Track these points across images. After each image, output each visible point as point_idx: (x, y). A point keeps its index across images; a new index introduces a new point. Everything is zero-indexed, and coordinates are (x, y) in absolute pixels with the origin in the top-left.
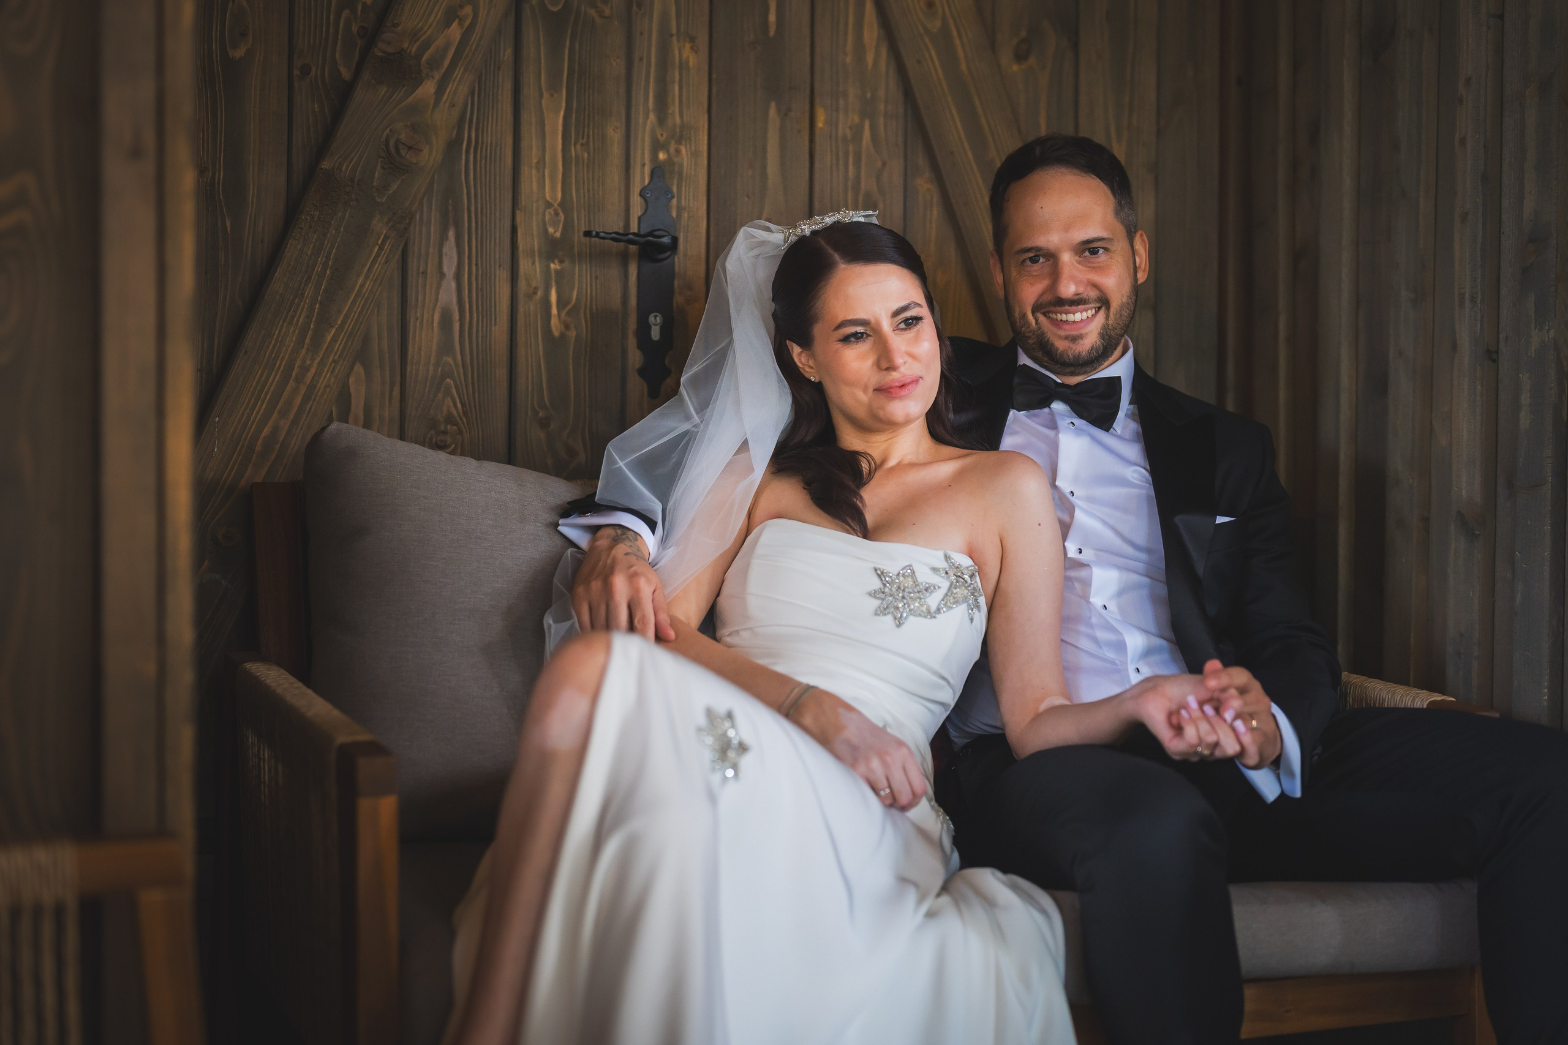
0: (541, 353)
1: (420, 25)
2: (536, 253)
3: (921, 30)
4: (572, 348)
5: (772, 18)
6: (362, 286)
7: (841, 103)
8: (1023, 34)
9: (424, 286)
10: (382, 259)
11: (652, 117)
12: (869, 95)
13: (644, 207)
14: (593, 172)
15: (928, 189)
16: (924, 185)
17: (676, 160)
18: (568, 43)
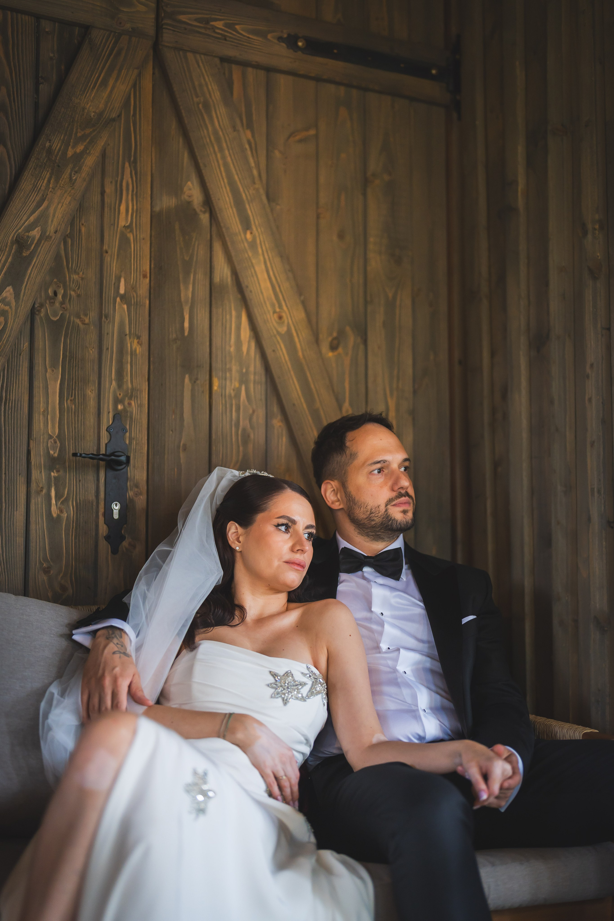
0: (45, 528)
2: (42, 466)
3: (275, 332)
4: (64, 524)
5: (186, 325)
7: (228, 375)
8: (335, 334)
11: (114, 383)
12: (244, 370)
13: (109, 438)
14: (78, 416)
15: (280, 426)
16: (277, 423)
17: (128, 409)
18: (63, 339)
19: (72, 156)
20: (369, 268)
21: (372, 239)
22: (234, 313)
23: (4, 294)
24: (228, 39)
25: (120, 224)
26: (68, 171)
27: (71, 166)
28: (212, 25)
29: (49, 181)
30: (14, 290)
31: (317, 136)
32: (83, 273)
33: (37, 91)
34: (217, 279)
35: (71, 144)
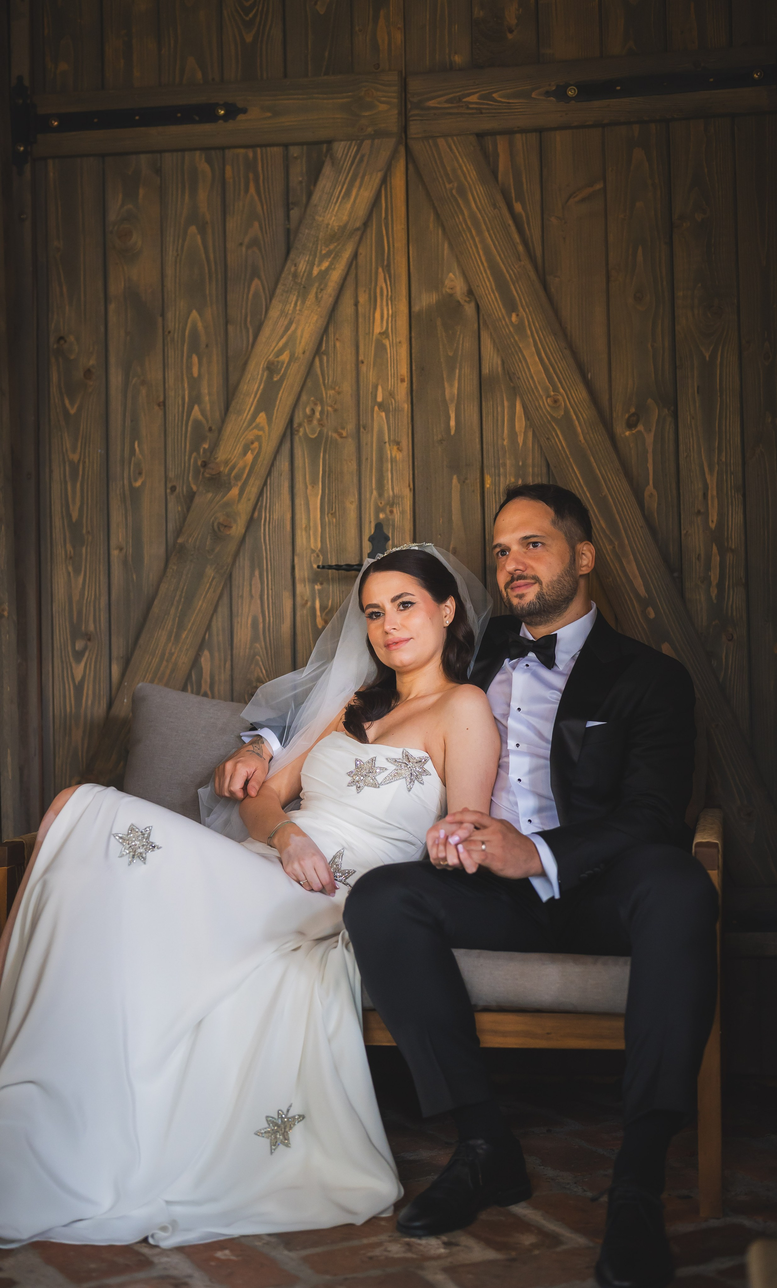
1: (229, 456)
2: (307, 580)
3: (549, 418)
5: (453, 423)
6: (201, 606)
7: (502, 470)
8: (633, 410)
9: (242, 604)
10: (211, 590)
11: (375, 493)
12: (521, 464)
13: (371, 548)
14: (339, 529)
17: (390, 517)
18: (322, 455)
19: (318, 274)
20: (678, 328)
21: (679, 294)
22: (506, 403)
23: (258, 420)
24: (484, 111)
25: (375, 331)
26: (314, 290)
27: (316, 285)
28: (465, 102)
29: (296, 304)
30: (267, 415)
31: (605, 189)
32: (339, 388)
33: (288, 217)
34: (486, 371)
35: (316, 263)
